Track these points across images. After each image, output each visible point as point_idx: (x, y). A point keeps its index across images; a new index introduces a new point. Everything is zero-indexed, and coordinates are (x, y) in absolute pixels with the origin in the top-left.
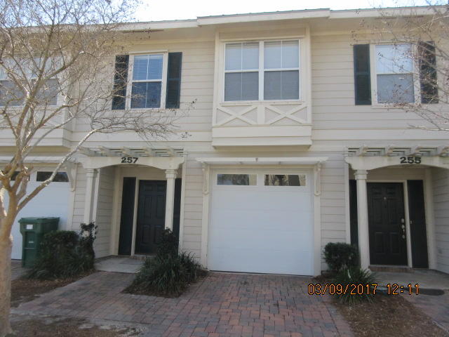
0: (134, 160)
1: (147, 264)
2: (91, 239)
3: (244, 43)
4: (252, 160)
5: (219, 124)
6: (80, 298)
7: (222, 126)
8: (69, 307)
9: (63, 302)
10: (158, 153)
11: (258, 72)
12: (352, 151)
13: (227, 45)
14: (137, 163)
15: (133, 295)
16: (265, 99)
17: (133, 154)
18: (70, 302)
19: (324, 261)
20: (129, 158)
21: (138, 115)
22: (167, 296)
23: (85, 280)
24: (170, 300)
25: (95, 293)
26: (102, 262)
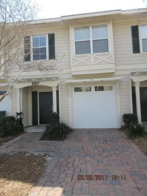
0: (37, 83)
1: (48, 128)
2: (21, 119)
3: (83, 28)
4: (89, 80)
5: (74, 65)
6: (22, 144)
7: (75, 66)
8: (18, 147)
9: (15, 146)
10: (48, 79)
11: (90, 41)
12: (133, 74)
13: (75, 29)
14: (39, 84)
15: (44, 141)
16: (93, 53)
17: (36, 81)
18: (18, 145)
19: (123, 121)
20: (35, 83)
21: (39, 63)
22: (58, 140)
23: (22, 136)
24: (60, 142)
25: (27, 141)
26: (27, 128)
